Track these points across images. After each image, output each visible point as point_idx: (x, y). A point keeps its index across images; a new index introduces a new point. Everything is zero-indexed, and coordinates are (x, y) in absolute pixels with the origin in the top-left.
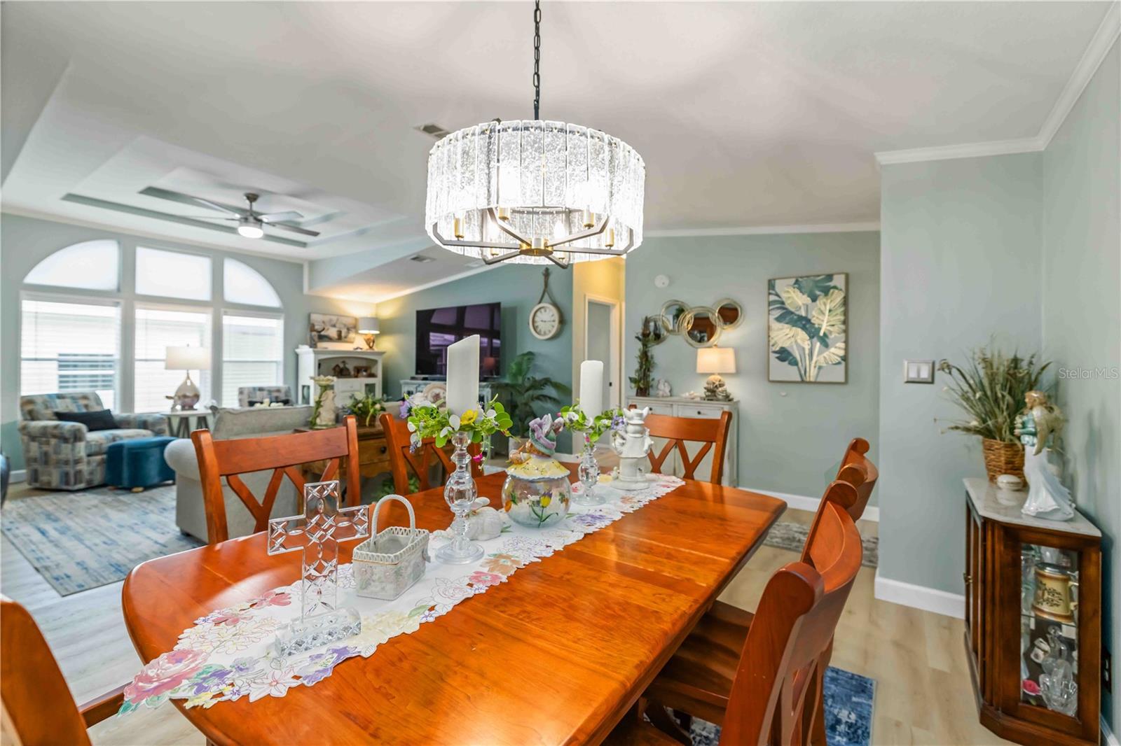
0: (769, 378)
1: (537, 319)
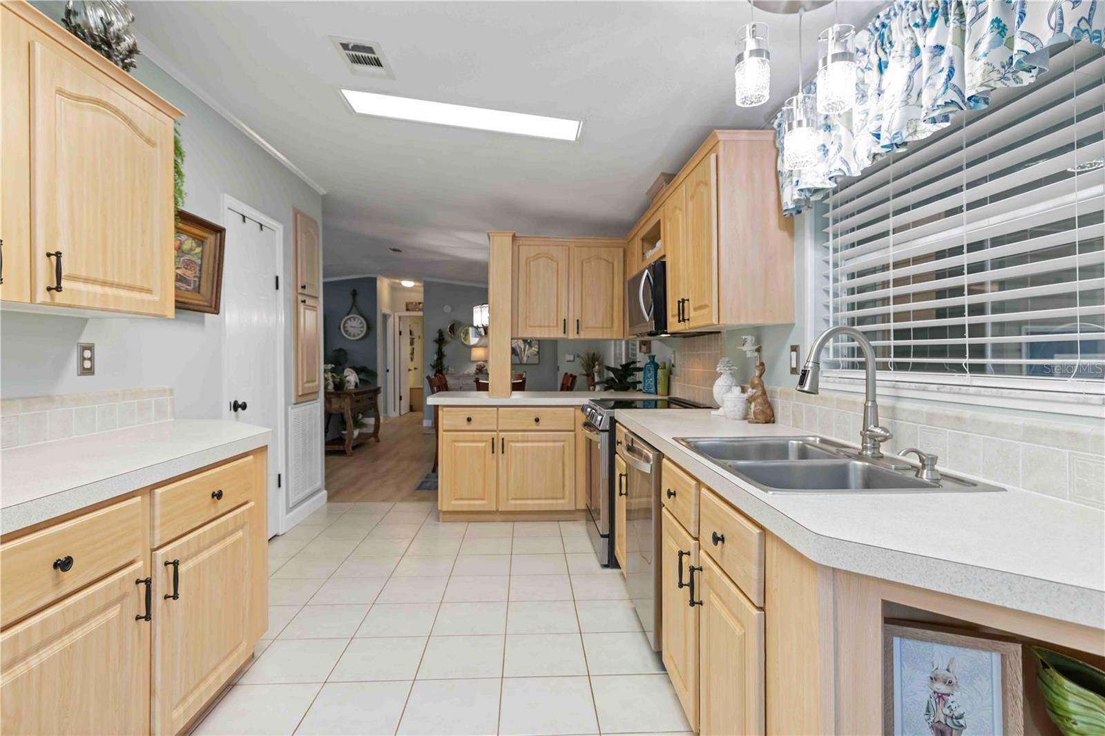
1: (347, 325)
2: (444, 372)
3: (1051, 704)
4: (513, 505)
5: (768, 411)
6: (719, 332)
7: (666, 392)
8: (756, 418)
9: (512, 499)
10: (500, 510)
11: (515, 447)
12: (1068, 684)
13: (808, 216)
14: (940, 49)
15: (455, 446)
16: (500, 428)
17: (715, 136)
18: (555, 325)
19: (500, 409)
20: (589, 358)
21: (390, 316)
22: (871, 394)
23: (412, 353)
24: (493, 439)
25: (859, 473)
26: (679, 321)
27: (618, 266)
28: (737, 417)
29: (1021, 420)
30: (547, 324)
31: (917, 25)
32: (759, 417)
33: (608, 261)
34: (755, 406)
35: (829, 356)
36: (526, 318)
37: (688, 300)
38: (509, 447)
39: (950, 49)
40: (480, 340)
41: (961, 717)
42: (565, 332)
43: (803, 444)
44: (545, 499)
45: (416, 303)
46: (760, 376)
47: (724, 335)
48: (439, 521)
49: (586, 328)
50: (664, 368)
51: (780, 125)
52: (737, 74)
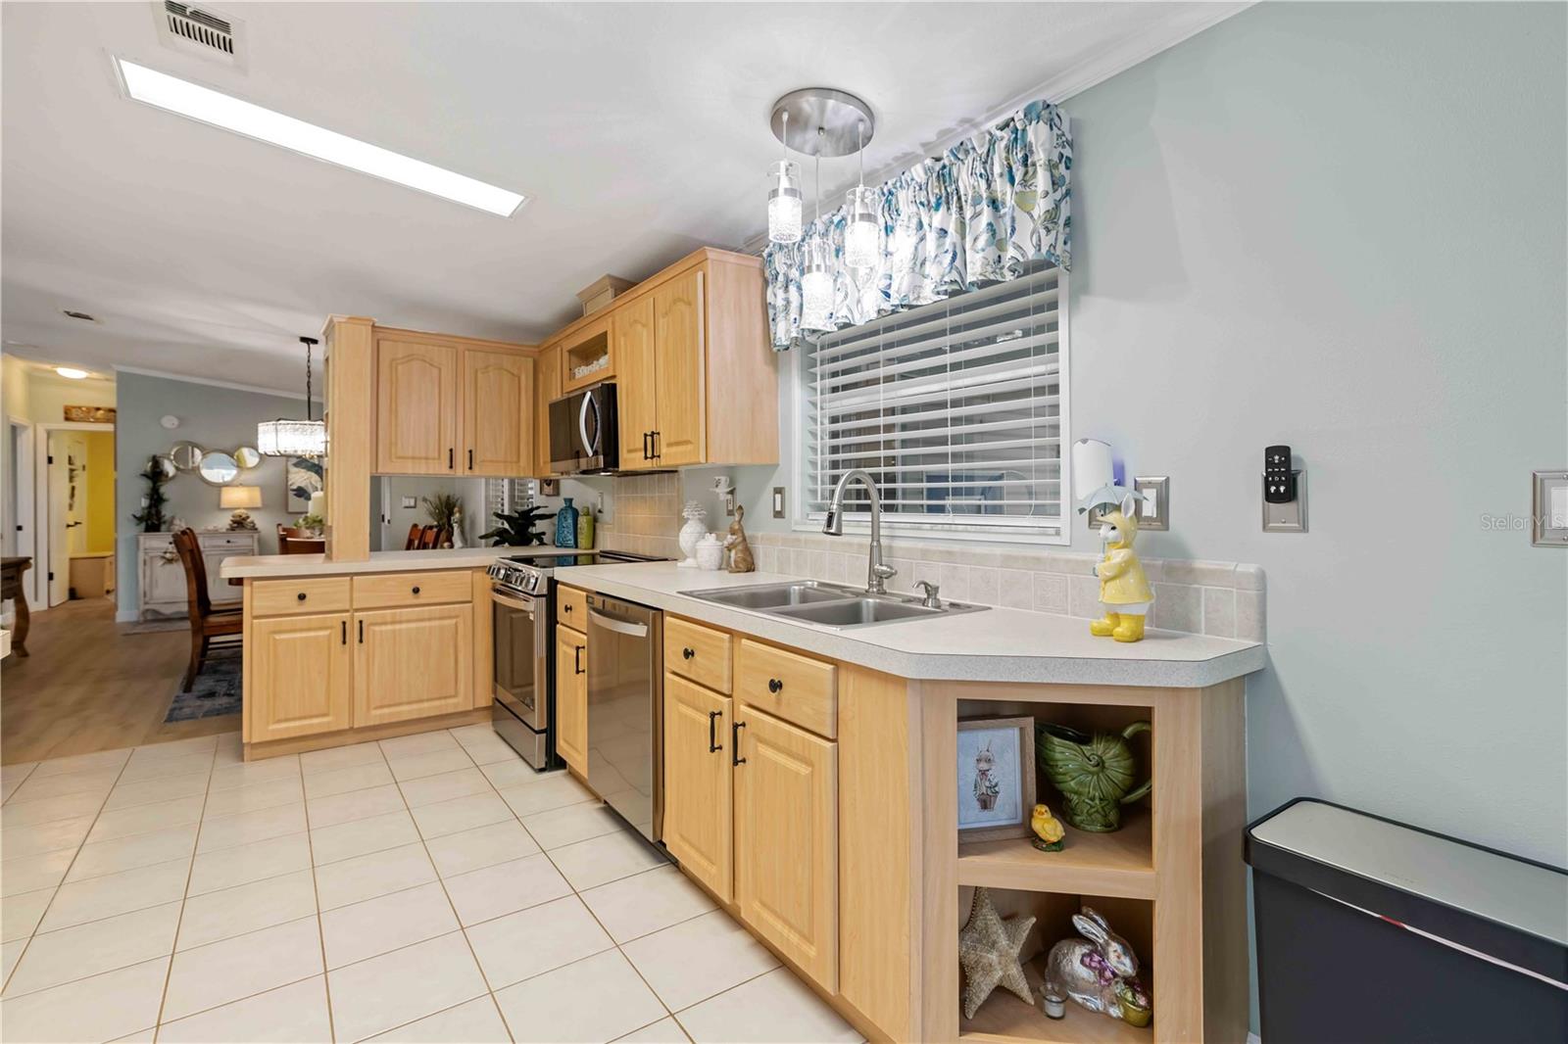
0: (286, 509)
2: (163, 527)
3: (1045, 759)
4: (377, 716)
5: (749, 559)
6: (676, 471)
7: (590, 546)
8: (736, 567)
9: (376, 708)
10: (356, 726)
11: (381, 632)
12: (1056, 740)
13: (795, 352)
14: (943, 232)
15: (274, 639)
16: (354, 607)
17: (704, 251)
18: (436, 455)
19: (355, 578)
20: (441, 504)
21: (25, 428)
22: (875, 535)
23: (72, 495)
24: (344, 623)
25: (871, 609)
26: (646, 458)
27: (526, 381)
28: (713, 568)
29: (998, 551)
30: (423, 455)
31: (922, 204)
32: (741, 565)
33: (513, 374)
34: (736, 554)
35: (817, 499)
36: (391, 444)
37: (658, 434)
38: (371, 633)
39: (953, 235)
40: (238, 474)
41: (996, 785)
42: (451, 467)
43: (804, 590)
44: (428, 700)
45: (88, 408)
46: (740, 521)
47: (682, 475)
48: (243, 760)
49: (483, 461)
50: (588, 514)
51: (770, 255)
52: (771, 207)
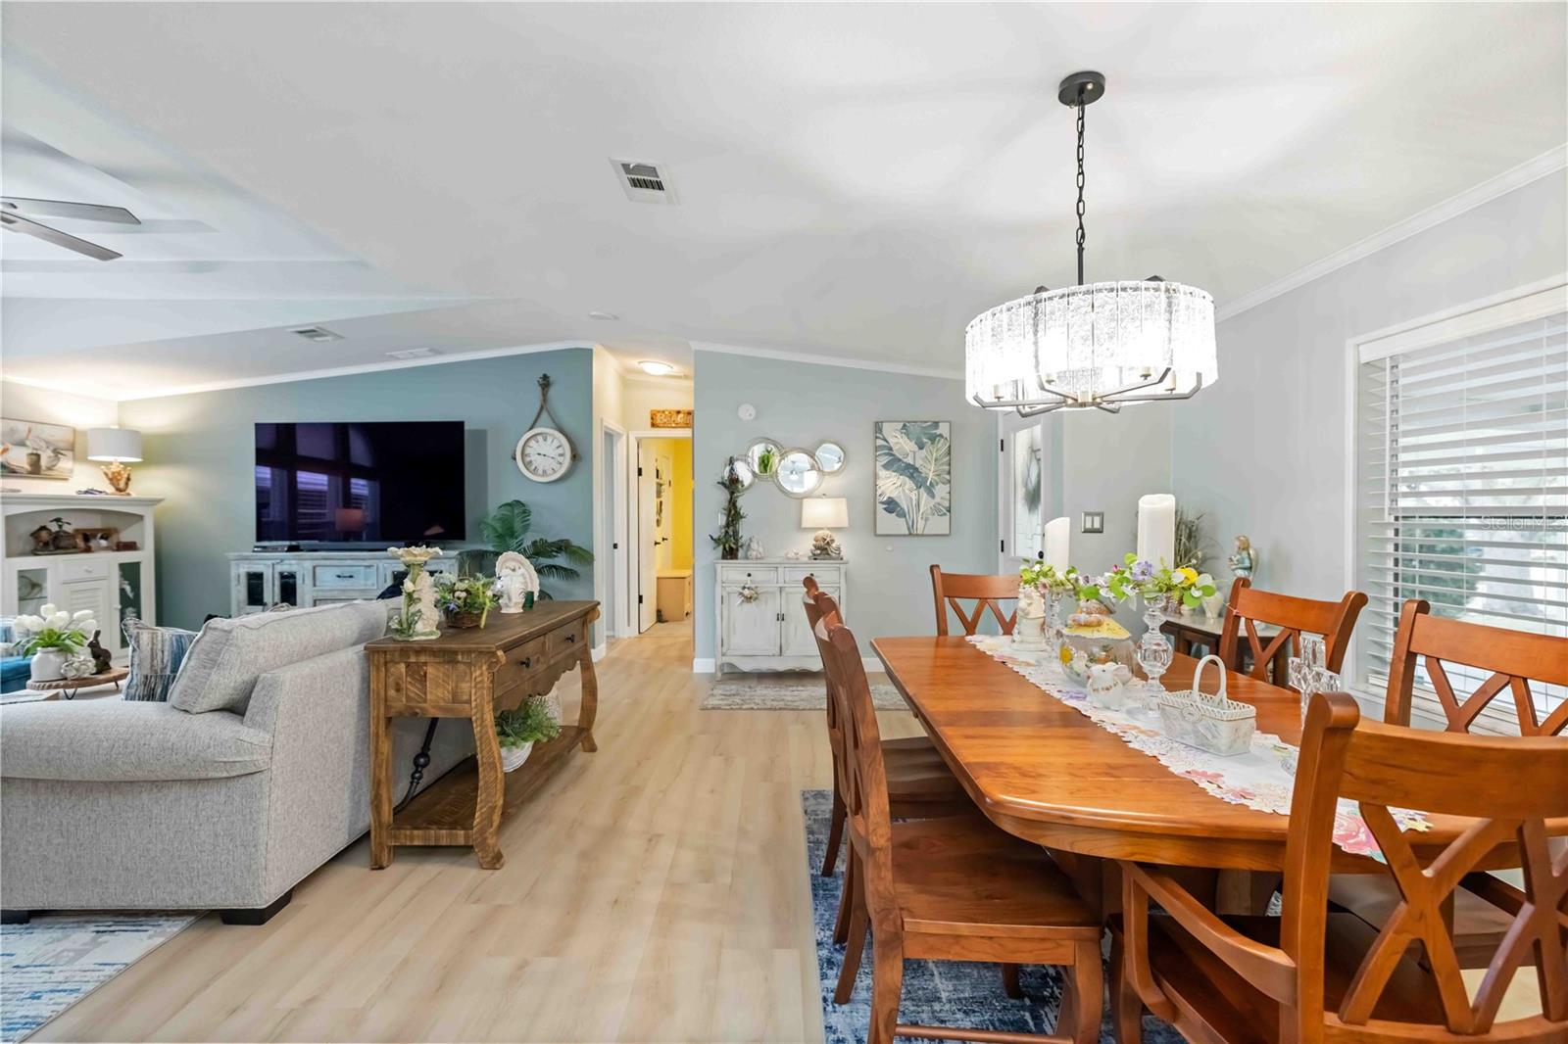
0: (875, 531)
1: (528, 450)
2: (741, 553)
21: (620, 435)
23: (660, 511)
40: (820, 482)
45: (670, 412)
